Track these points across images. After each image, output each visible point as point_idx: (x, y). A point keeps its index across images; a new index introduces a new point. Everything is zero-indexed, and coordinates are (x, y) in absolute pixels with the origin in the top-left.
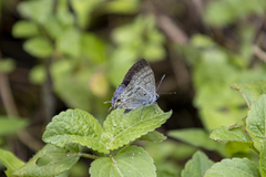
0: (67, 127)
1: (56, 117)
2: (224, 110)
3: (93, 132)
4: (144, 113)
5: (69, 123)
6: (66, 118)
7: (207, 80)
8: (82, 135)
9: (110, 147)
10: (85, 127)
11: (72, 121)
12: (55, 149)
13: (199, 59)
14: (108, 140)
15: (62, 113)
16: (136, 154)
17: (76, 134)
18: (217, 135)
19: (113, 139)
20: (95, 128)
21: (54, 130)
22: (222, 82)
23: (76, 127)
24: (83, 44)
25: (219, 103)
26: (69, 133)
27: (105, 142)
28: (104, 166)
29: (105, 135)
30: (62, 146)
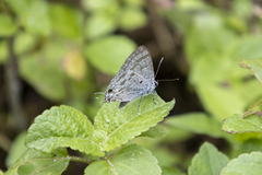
0: (53, 128)
1: (39, 117)
2: (225, 85)
3: (83, 131)
4: (142, 104)
5: (54, 123)
6: (51, 117)
7: (202, 50)
8: (71, 136)
9: (105, 147)
10: (73, 126)
11: (58, 120)
12: (39, 154)
13: (190, 25)
14: (101, 140)
15: (46, 112)
16: (137, 154)
17: (64, 135)
18: (230, 125)
19: (107, 138)
20: (85, 127)
21: (38, 133)
22: (219, 51)
23: (64, 127)
24: (52, 17)
25: (219, 77)
26: (56, 135)
27: (97, 142)
28: (101, 172)
29: (97, 133)
30: (48, 151)
